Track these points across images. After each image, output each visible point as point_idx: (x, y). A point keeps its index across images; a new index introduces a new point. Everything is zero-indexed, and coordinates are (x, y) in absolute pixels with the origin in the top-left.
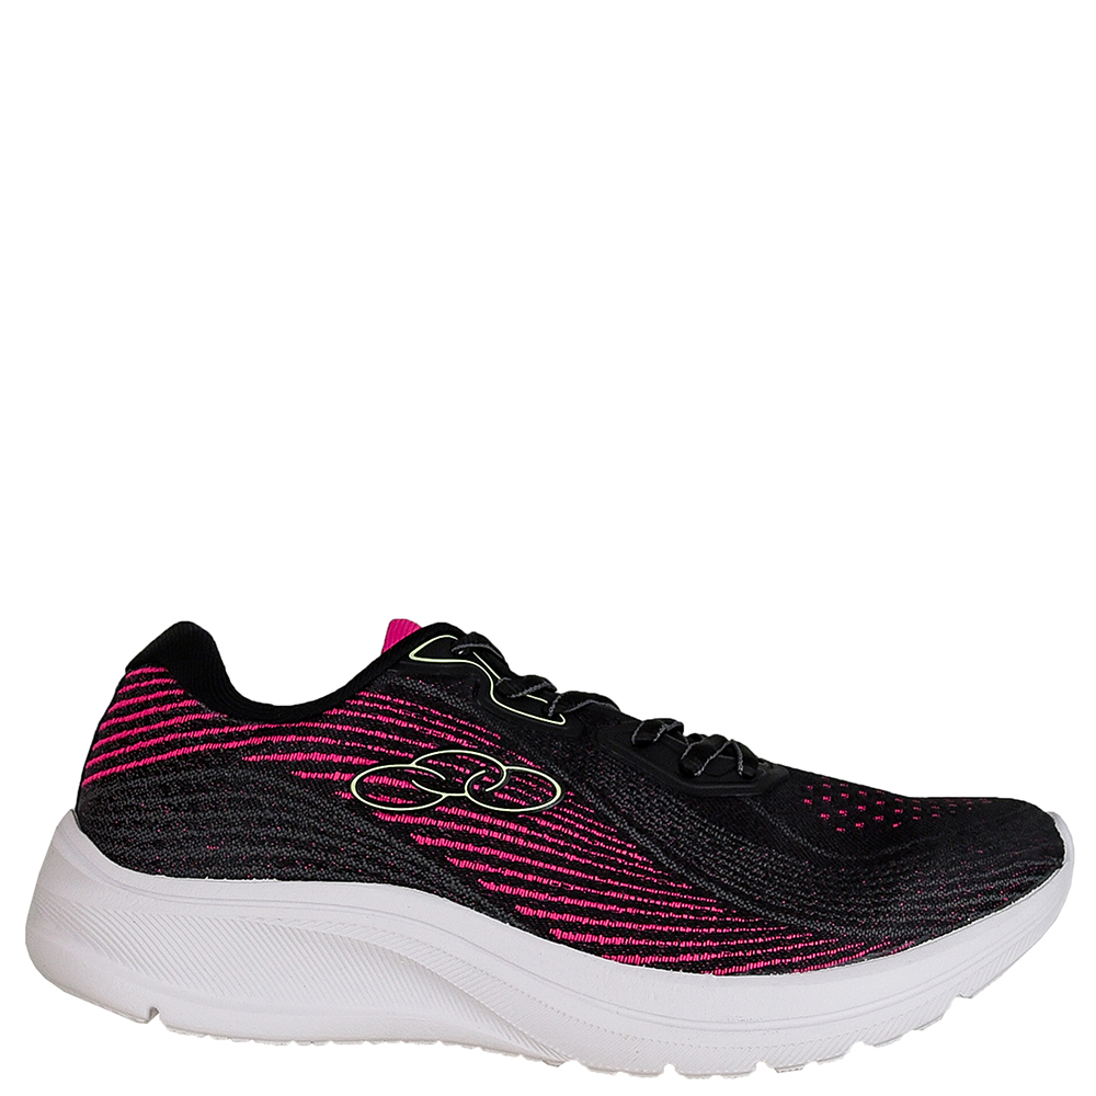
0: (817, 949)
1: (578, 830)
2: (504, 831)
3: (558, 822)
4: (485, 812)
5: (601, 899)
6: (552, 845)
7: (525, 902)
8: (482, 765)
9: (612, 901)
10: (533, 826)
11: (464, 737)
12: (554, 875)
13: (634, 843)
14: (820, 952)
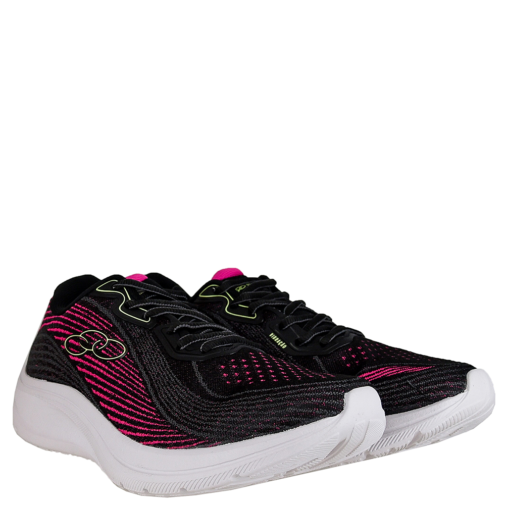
0: (177, 438)
1: (125, 370)
2: (101, 367)
3: (119, 365)
4: (97, 358)
5: (123, 403)
6: (115, 376)
7: (103, 400)
8: (102, 337)
9: (127, 404)
10: (110, 367)
11: (99, 325)
12: (112, 389)
13: (142, 378)
14: (178, 440)
